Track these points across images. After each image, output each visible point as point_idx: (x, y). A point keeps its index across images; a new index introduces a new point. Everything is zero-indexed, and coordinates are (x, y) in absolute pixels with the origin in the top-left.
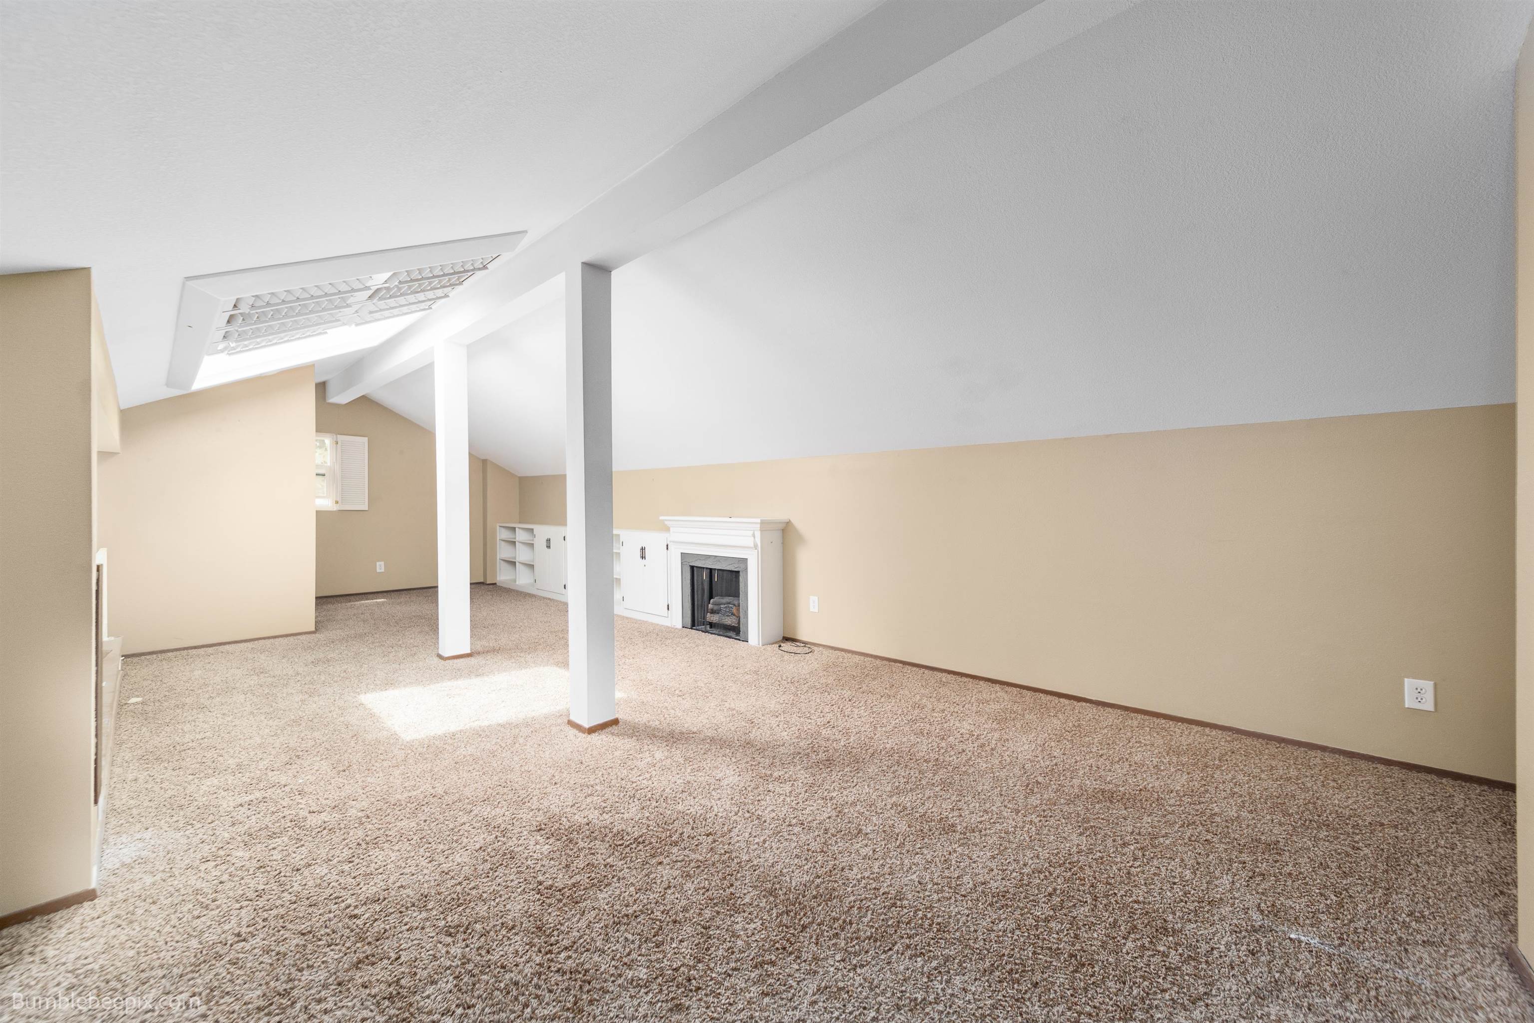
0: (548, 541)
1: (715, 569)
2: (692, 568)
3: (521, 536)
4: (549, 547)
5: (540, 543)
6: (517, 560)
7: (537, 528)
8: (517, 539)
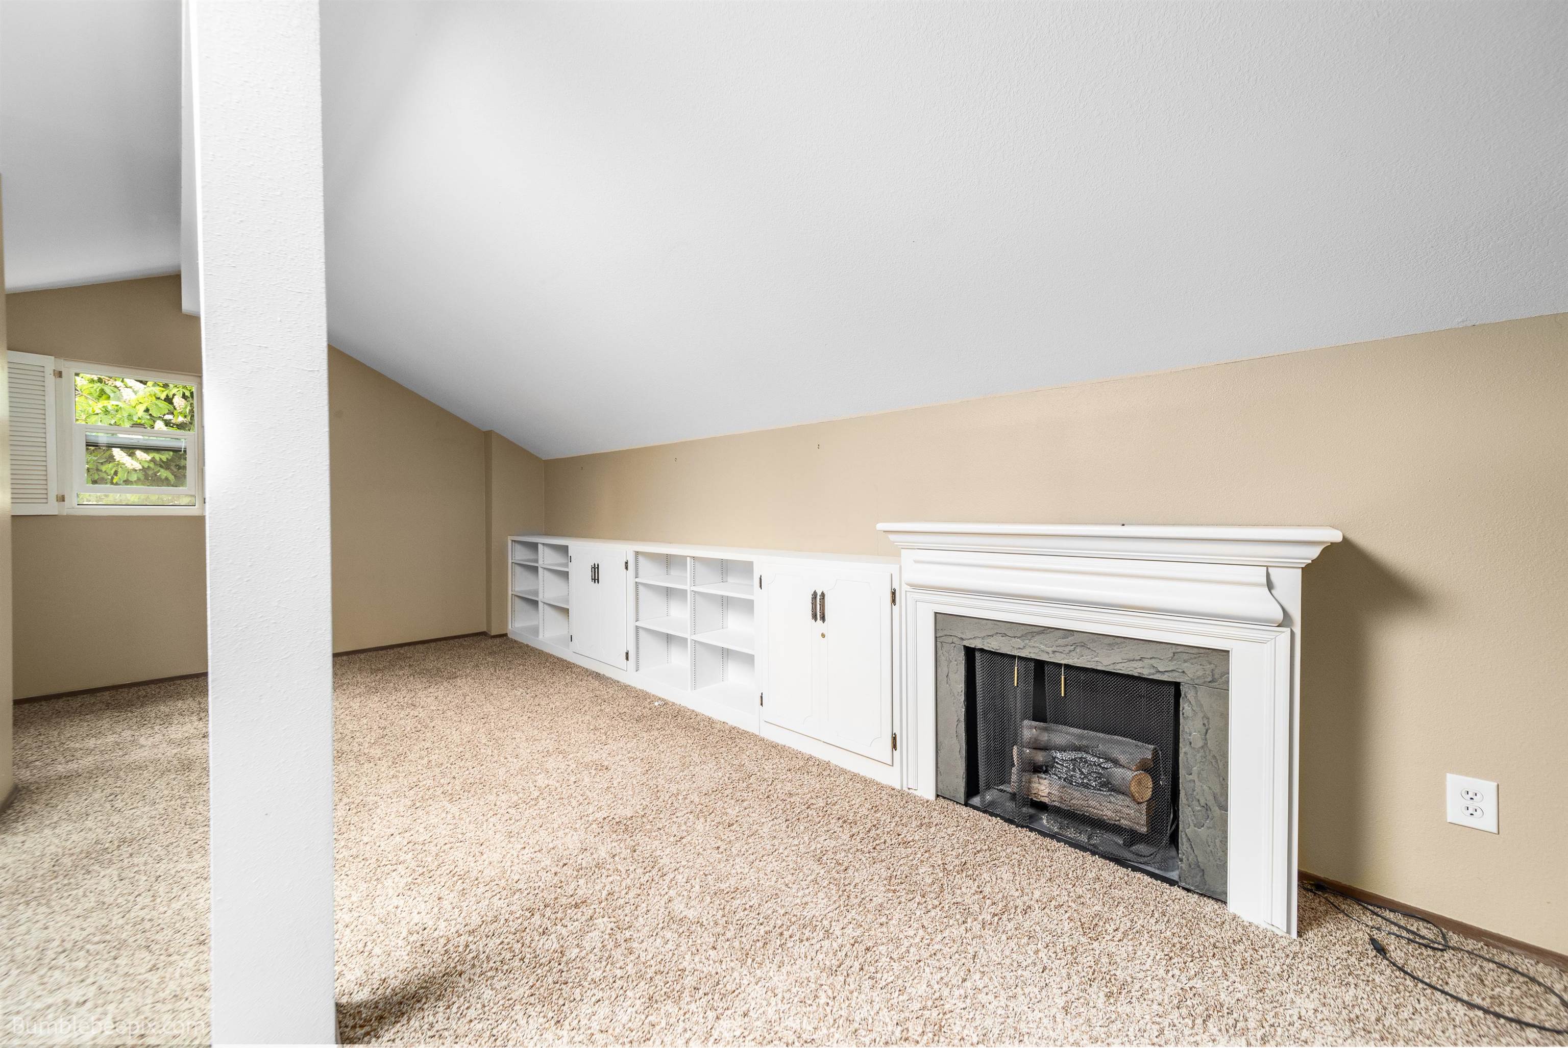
0: (595, 569)
1: (1059, 665)
2: (970, 653)
3: (546, 558)
4: (596, 579)
5: (579, 571)
6: (540, 598)
7: (575, 546)
8: (540, 562)
